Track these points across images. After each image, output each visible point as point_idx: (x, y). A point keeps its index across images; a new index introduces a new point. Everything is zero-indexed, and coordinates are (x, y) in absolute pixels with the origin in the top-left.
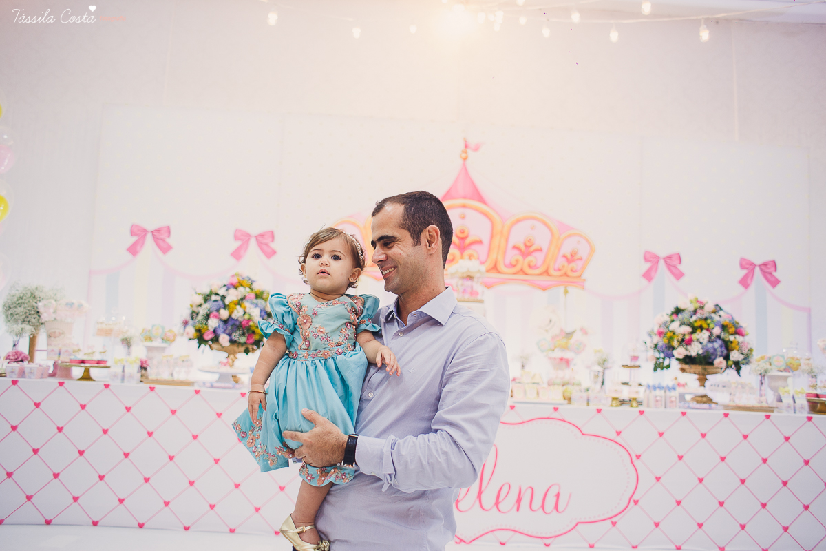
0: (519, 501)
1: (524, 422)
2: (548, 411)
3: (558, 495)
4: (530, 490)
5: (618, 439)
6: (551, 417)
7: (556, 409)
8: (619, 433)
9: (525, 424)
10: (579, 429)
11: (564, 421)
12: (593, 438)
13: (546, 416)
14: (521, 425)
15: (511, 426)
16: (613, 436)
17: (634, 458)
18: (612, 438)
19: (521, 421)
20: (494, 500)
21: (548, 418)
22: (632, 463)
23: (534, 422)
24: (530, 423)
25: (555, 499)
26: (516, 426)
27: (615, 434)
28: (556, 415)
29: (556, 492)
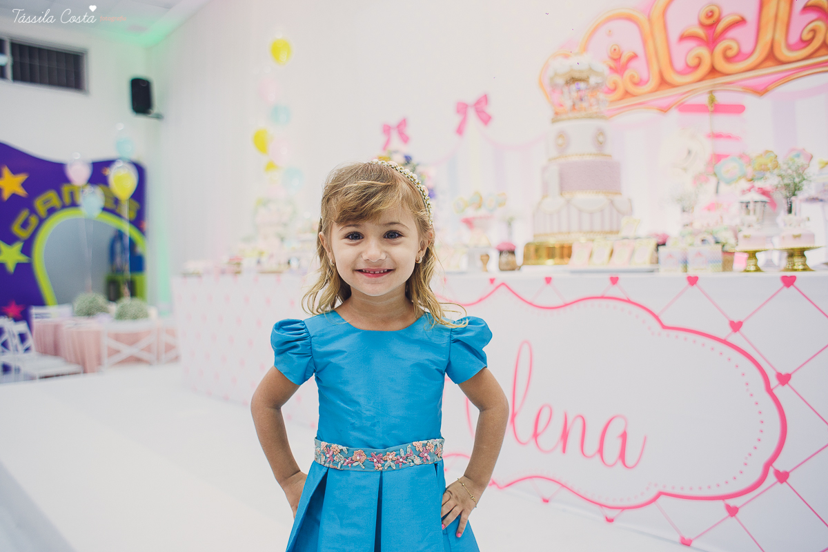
0: (565, 436)
1: (566, 305)
2: (603, 286)
3: (624, 436)
4: (579, 422)
5: (735, 339)
6: (606, 295)
7: (614, 280)
8: (736, 326)
9: (568, 308)
10: (657, 317)
11: (629, 301)
12: (682, 334)
13: (599, 295)
14: (561, 310)
15: (549, 312)
16: (724, 331)
17: (774, 382)
18: (722, 336)
19: (560, 303)
20: (531, 431)
21: (602, 297)
22: (769, 390)
23: (581, 304)
24: (574, 306)
25: (619, 442)
26: (555, 311)
27: (729, 330)
28: (614, 291)
29: (620, 431)
